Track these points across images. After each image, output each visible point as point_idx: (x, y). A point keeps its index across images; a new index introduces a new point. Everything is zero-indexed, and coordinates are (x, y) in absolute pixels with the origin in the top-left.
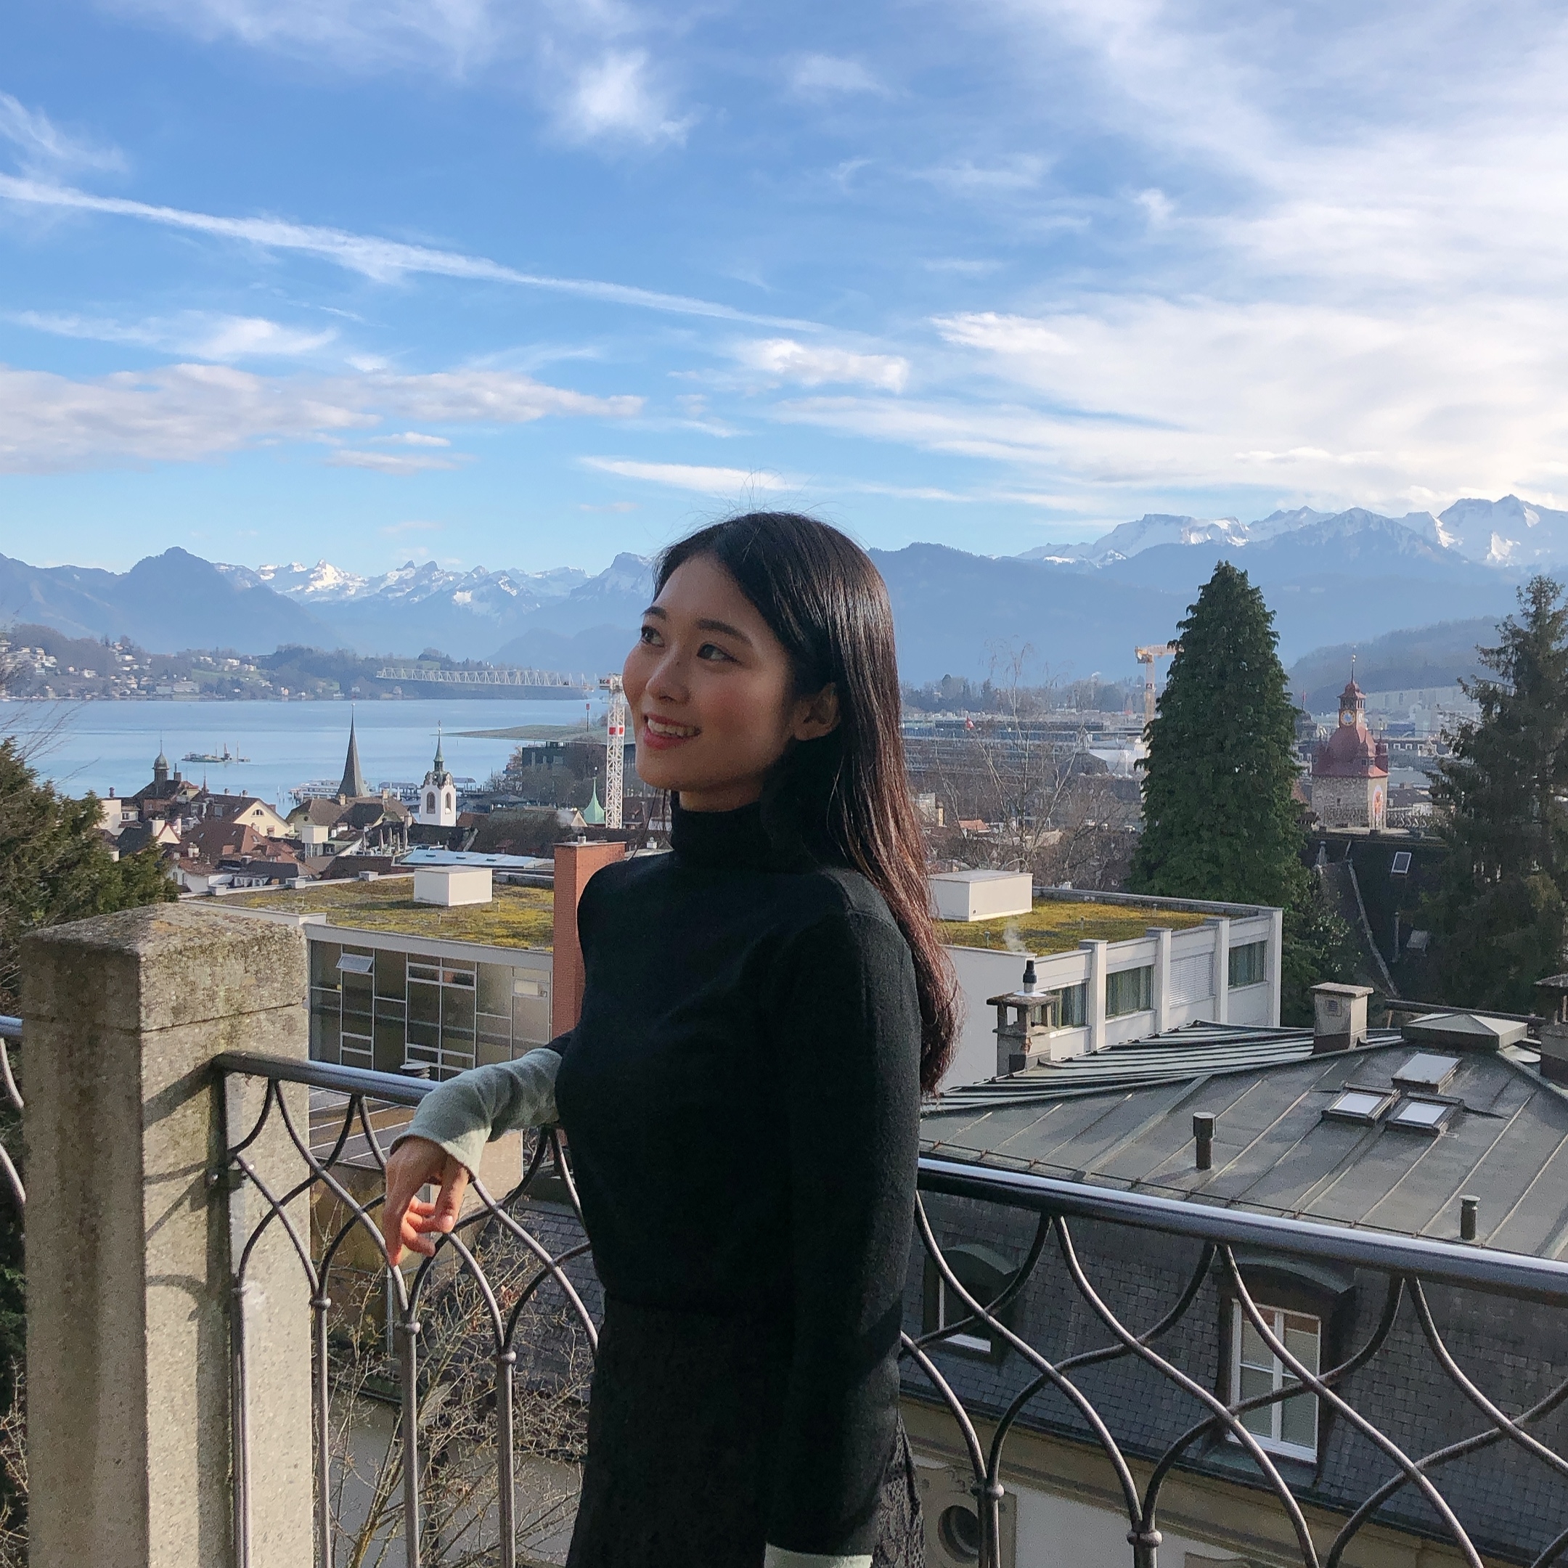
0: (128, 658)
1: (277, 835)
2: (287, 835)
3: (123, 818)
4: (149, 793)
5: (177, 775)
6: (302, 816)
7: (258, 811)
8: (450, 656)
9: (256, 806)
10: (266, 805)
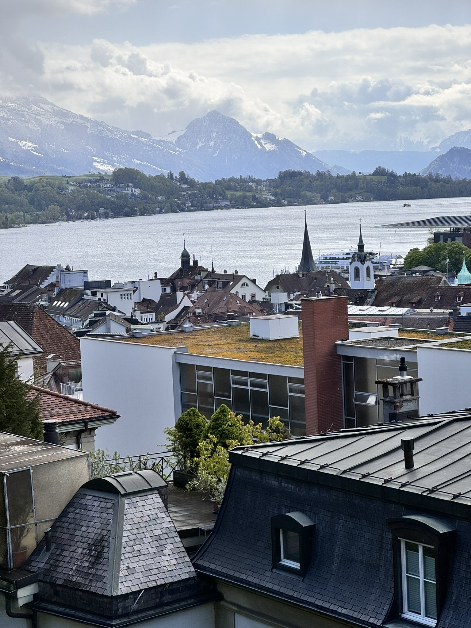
0: (185, 186)
1: (257, 299)
2: (264, 298)
3: (162, 292)
4: (179, 274)
5: (195, 262)
6: (275, 286)
7: (244, 283)
8: (394, 171)
9: (244, 280)
10: (249, 279)
